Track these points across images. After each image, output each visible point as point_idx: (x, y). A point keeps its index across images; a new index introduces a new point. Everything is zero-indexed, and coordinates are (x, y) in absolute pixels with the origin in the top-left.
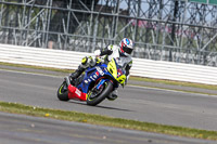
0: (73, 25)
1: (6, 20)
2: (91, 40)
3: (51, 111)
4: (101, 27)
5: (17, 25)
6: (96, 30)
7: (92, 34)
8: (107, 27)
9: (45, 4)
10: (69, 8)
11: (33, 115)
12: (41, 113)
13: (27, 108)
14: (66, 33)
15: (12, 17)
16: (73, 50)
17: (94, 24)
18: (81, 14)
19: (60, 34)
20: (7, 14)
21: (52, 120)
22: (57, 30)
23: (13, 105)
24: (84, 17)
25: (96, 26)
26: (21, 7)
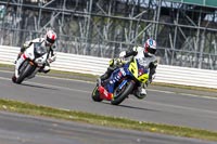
0: (179, 40)
1: (113, 34)
2: (198, 56)
3: (157, 126)
4: (208, 43)
5: (124, 40)
6: (202, 46)
7: (199, 50)
8: (214, 42)
9: (152, 19)
10: (176, 23)
11: (139, 129)
12: (147, 127)
13: (133, 123)
14: (173, 48)
15: (118, 31)
16: (180, 65)
17: (201, 39)
18: (188, 29)
19: (167, 49)
20: (114, 29)
21: (158, 135)
22: (164, 45)
23: (118, 120)
24: (191, 32)
25: (203, 41)
26: (127, 21)
